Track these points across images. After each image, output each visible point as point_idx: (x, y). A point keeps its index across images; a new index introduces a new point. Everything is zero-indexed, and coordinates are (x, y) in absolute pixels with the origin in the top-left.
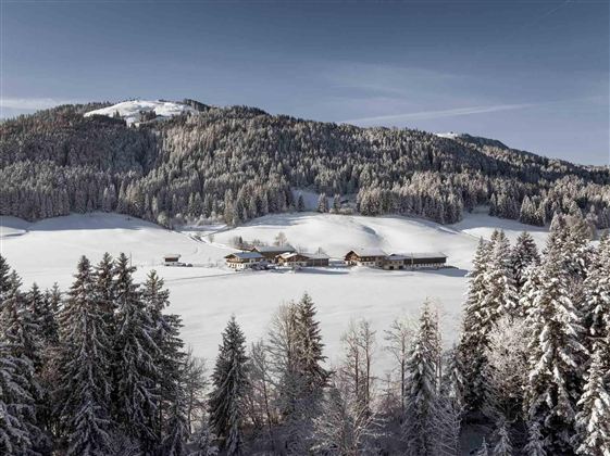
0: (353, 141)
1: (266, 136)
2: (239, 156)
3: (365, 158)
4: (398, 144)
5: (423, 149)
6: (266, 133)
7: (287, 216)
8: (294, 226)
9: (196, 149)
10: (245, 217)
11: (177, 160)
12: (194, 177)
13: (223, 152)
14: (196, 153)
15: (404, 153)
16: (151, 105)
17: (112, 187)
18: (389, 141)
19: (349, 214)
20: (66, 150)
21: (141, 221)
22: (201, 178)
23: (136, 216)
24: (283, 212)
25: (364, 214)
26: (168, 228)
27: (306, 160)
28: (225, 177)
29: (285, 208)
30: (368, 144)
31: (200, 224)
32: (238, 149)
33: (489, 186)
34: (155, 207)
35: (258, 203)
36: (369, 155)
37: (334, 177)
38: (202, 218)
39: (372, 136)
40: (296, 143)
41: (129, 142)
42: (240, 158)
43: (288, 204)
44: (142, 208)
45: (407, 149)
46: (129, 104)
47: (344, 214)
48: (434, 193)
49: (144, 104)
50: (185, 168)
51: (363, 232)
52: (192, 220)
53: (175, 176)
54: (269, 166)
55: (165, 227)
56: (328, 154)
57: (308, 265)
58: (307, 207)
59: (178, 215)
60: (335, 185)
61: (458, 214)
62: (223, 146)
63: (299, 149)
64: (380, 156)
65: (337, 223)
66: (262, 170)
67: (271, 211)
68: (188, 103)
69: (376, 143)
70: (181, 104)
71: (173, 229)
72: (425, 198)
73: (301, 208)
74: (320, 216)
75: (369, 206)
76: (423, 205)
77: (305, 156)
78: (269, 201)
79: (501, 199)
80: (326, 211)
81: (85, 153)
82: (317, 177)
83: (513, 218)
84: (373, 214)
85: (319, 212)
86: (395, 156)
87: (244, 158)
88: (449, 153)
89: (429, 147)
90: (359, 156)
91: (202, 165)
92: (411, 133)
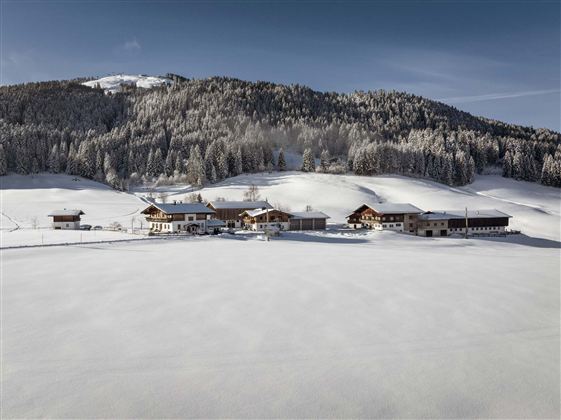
0: (338, 102)
1: (244, 95)
2: (214, 116)
3: (352, 119)
4: (387, 106)
5: (414, 110)
6: (245, 93)
7: (266, 176)
8: (273, 186)
9: (167, 108)
10: (214, 176)
11: (145, 119)
12: (159, 135)
13: (196, 112)
14: (165, 113)
15: (394, 114)
16: (133, 78)
17: (63, 145)
18: (377, 102)
19: (339, 173)
20: (22, 108)
21: (91, 182)
22: (168, 135)
23: (86, 177)
24: (261, 171)
25: (358, 173)
26: (119, 189)
27: (287, 119)
28: (195, 135)
29: (262, 166)
30: (355, 106)
31: (159, 185)
32: (212, 108)
33: (500, 144)
34: (106, 164)
35: (231, 161)
36: (357, 116)
37: (319, 136)
38: (162, 178)
39: (358, 98)
40: (276, 103)
41: (99, 105)
42: (214, 118)
43: (266, 163)
44: (93, 168)
45: (398, 111)
46: (111, 79)
47: (334, 173)
48: (438, 151)
49: (126, 78)
50: (152, 127)
51: (360, 193)
52: (150, 180)
53: (139, 134)
54: (246, 124)
55: (115, 187)
56: (311, 114)
57: (291, 229)
58: (289, 165)
59: (133, 174)
60: (320, 144)
61: (469, 173)
62: (196, 106)
63: (280, 109)
64: (368, 116)
65: (325, 182)
66: (238, 129)
67: (245, 170)
68: (170, 77)
69: (362, 104)
70: (164, 78)
71: (124, 190)
72: (429, 157)
73: (281, 167)
74: (305, 175)
75: (364, 163)
76: (426, 165)
77: (286, 115)
78: (244, 158)
79: (516, 158)
80: (312, 169)
81: (43, 112)
82: (300, 136)
83: (532, 181)
84: (370, 173)
85: (303, 170)
86: (385, 116)
87: (219, 117)
88: (443, 115)
89: (420, 109)
90: (346, 116)
91: (171, 124)
92: (399, 96)
